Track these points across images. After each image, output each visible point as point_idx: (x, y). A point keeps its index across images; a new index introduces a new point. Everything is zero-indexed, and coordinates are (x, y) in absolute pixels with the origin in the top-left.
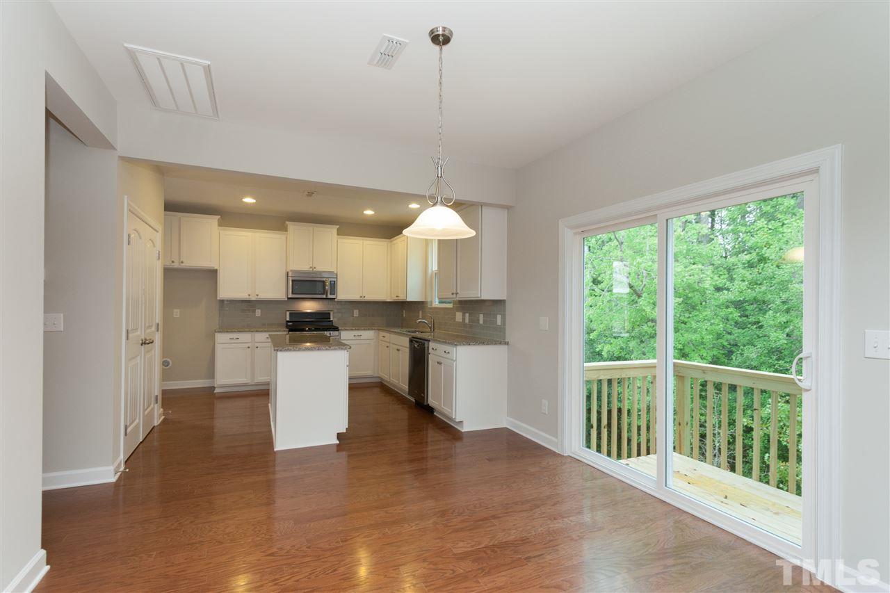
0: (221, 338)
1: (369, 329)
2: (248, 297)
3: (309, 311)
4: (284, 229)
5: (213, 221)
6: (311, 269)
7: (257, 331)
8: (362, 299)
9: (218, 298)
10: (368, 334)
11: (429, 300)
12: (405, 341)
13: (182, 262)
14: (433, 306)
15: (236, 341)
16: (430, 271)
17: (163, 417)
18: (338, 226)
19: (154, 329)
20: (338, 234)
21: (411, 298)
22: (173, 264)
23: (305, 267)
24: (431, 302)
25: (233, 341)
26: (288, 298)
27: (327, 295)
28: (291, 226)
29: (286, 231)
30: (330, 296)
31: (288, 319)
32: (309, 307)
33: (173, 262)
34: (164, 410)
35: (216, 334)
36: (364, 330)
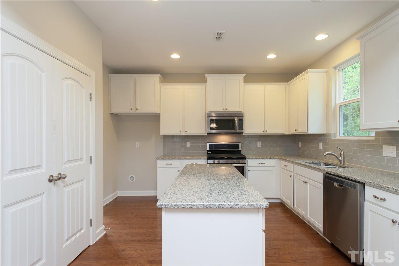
0: (161, 163)
1: (271, 158)
2: (180, 133)
3: (223, 143)
4: (203, 80)
5: (156, 78)
6: (224, 111)
7: (184, 159)
8: (265, 133)
9: (160, 134)
10: (271, 163)
11: (332, 132)
12: (319, 177)
13: (137, 109)
14: (338, 137)
15: (171, 166)
16: (333, 105)
17: (105, 232)
18: (244, 75)
19: (85, 160)
20: (244, 82)
21: (313, 130)
22: (131, 111)
23: (220, 109)
24: (335, 134)
25: (168, 166)
26: (208, 133)
27: (236, 130)
28: (209, 77)
29: (206, 82)
30: (238, 131)
31: (208, 149)
32: (224, 139)
33: (131, 109)
34: (106, 227)
35: (157, 160)
36: (267, 158)
